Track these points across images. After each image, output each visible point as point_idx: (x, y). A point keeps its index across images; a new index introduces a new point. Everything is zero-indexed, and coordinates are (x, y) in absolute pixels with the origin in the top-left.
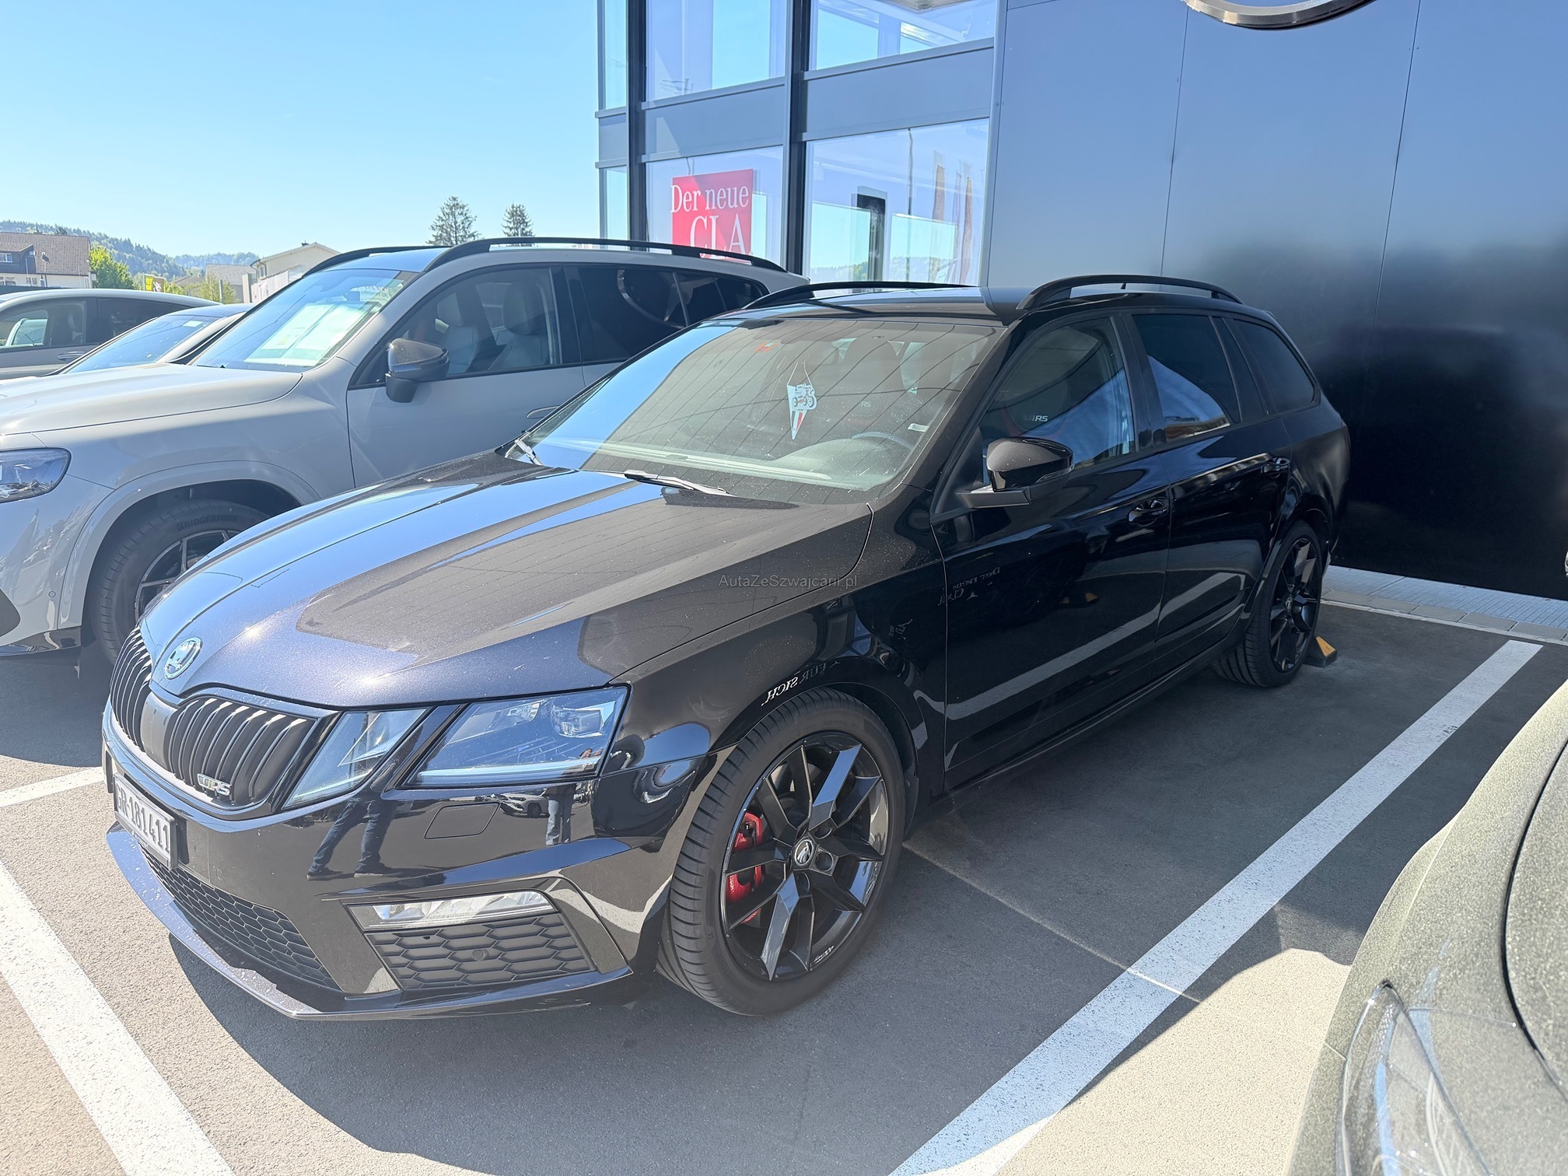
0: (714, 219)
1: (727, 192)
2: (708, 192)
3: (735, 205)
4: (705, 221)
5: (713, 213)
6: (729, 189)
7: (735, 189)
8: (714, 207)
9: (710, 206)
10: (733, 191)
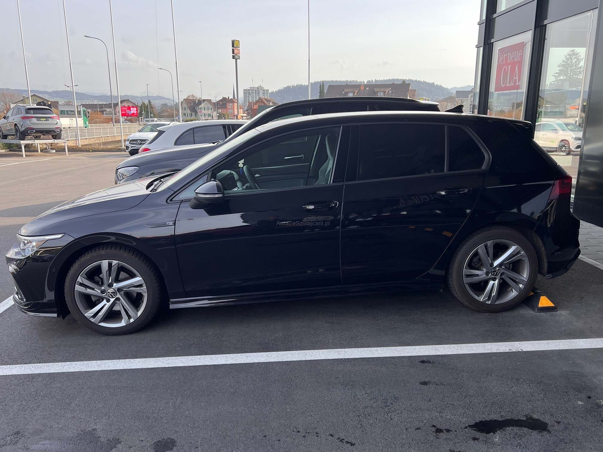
0: (509, 66)
1: (515, 53)
2: (509, 54)
3: (517, 60)
4: (507, 68)
5: (509, 64)
6: (516, 52)
7: (518, 52)
8: (510, 61)
9: (509, 61)
10: (517, 53)
